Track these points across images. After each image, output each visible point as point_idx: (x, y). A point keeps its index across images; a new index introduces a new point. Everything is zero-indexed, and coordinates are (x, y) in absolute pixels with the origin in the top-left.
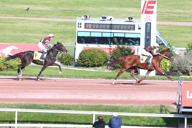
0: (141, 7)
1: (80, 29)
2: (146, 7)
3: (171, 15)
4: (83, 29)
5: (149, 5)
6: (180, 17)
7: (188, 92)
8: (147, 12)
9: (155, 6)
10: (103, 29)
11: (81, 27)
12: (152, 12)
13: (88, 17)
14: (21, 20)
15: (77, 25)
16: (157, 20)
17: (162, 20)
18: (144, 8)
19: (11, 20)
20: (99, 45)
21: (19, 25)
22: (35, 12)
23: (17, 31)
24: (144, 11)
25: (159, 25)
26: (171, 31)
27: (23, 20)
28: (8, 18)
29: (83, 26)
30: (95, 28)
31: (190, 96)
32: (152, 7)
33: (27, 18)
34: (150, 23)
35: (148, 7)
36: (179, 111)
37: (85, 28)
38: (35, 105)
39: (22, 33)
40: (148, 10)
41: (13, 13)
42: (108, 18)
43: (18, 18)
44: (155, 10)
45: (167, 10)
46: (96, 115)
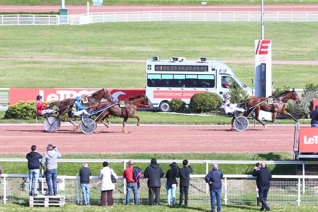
0: (254, 46)
1: (150, 72)
2: (260, 47)
3: (287, 53)
4: (153, 71)
5: (263, 45)
6: (296, 55)
7: (305, 138)
8: (261, 53)
9: (270, 45)
10: (174, 70)
11: (151, 69)
12: (266, 53)
13: (158, 58)
14: (129, 62)
15: (147, 68)
16: (272, 59)
17: (278, 59)
18: (258, 48)
19: (118, 63)
20: (171, 88)
21: (127, 68)
22: (143, 54)
23: (124, 75)
24: (258, 51)
25: (274, 65)
26: (288, 70)
27: (131, 62)
28: (114, 60)
29: (153, 68)
30: (166, 70)
31: (307, 141)
32: (267, 47)
33: (134, 61)
34: (265, 64)
35: (262, 47)
36: (296, 157)
37: (156, 70)
38: (145, 155)
39: (130, 76)
40: (262, 50)
41: (119, 56)
42: (180, 59)
43: (126, 60)
44: (269, 50)
45: (284, 48)
46: (209, 164)
